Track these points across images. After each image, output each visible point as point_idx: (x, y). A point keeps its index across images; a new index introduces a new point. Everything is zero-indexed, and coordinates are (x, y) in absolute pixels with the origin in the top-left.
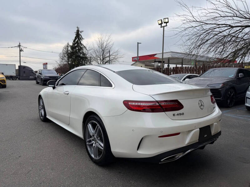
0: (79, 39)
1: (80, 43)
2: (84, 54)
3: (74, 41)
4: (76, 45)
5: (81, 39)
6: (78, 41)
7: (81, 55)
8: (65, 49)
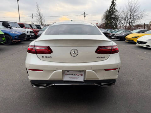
0: (113, 5)
1: (114, 8)
2: (116, 16)
3: (110, 8)
4: (111, 10)
5: (115, 5)
6: (112, 7)
7: (114, 16)
8: (105, 13)
